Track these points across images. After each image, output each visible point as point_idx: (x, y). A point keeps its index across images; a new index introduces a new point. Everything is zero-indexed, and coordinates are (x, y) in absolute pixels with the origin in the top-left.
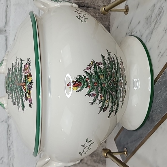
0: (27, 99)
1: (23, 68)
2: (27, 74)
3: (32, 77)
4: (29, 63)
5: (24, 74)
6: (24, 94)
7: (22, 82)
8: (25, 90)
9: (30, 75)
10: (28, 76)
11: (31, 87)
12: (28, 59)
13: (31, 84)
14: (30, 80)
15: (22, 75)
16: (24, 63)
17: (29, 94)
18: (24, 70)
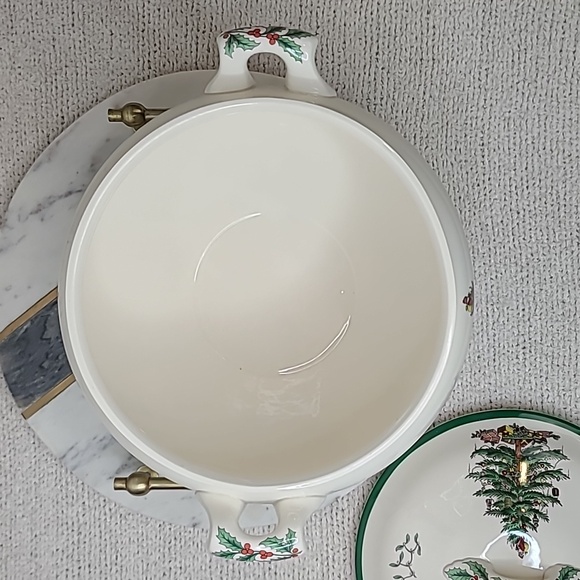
0: (543, 440)
1: (489, 445)
2: (500, 435)
3: (505, 427)
4: (480, 434)
5: (500, 442)
6: (536, 444)
7: (513, 447)
8: (529, 441)
9: (502, 429)
10: (504, 434)
11: (523, 428)
12: (474, 436)
13: (517, 430)
14: (511, 431)
15: (502, 448)
16: (480, 444)
17: (534, 434)
18: (493, 443)
